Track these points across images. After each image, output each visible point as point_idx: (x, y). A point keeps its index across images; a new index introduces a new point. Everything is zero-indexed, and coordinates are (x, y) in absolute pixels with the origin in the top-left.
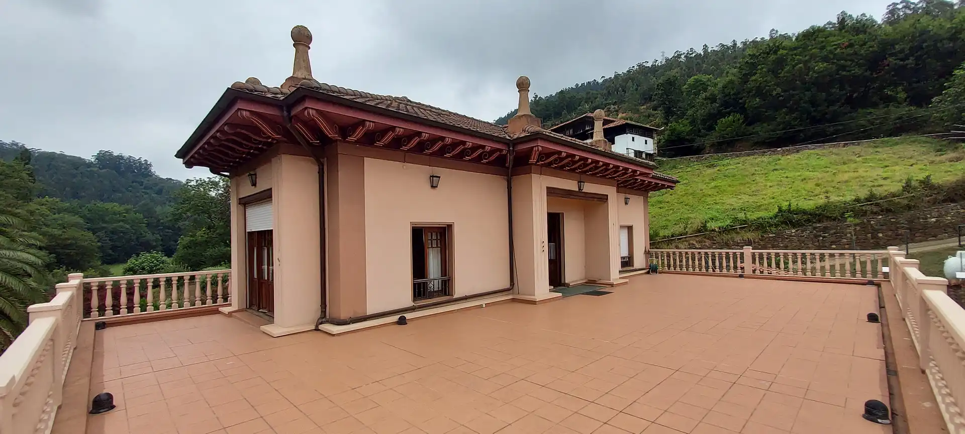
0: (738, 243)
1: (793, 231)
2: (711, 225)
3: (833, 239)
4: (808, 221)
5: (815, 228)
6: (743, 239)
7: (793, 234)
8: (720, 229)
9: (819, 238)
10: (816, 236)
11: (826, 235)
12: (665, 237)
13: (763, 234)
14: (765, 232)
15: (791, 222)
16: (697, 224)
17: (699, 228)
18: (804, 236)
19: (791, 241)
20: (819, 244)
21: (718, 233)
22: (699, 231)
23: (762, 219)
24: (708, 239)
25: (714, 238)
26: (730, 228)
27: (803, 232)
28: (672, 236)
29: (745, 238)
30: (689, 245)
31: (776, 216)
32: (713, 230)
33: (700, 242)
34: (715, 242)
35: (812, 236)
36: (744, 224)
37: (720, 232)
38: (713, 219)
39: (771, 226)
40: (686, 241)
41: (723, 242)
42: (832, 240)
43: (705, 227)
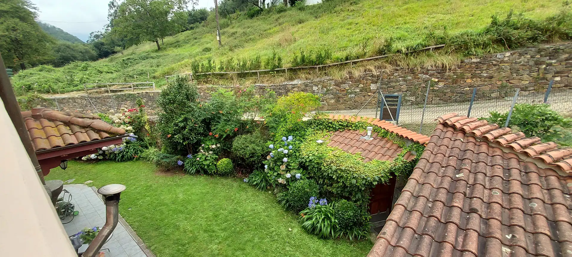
0: (428, 70)
1: (508, 54)
2: (397, 45)
3: (559, 68)
4: (534, 39)
5: (539, 51)
6: (435, 65)
7: (506, 59)
8: (408, 50)
9: (540, 66)
10: (538, 63)
11: (553, 61)
12: (338, 59)
13: (463, 58)
14: (468, 55)
15: (509, 40)
16: (379, 42)
17: (381, 47)
18: (520, 62)
19: (500, 70)
20: (538, 75)
21: (404, 56)
22: (381, 52)
23: (468, 36)
24: (390, 63)
25: (399, 63)
26: (421, 48)
27: (521, 55)
28: (347, 59)
29: (439, 63)
30: (365, 71)
31: (487, 31)
32: (399, 51)
33: (379, 67)
34: (399, 68)
35: (532, 63)
36: (440, 44)
37: (407, 55)
38: (400, 39)
39: (477, 45)
40: (363, 66)
41: (408, 69)
42: (558, 70)
43: (388, 46)
